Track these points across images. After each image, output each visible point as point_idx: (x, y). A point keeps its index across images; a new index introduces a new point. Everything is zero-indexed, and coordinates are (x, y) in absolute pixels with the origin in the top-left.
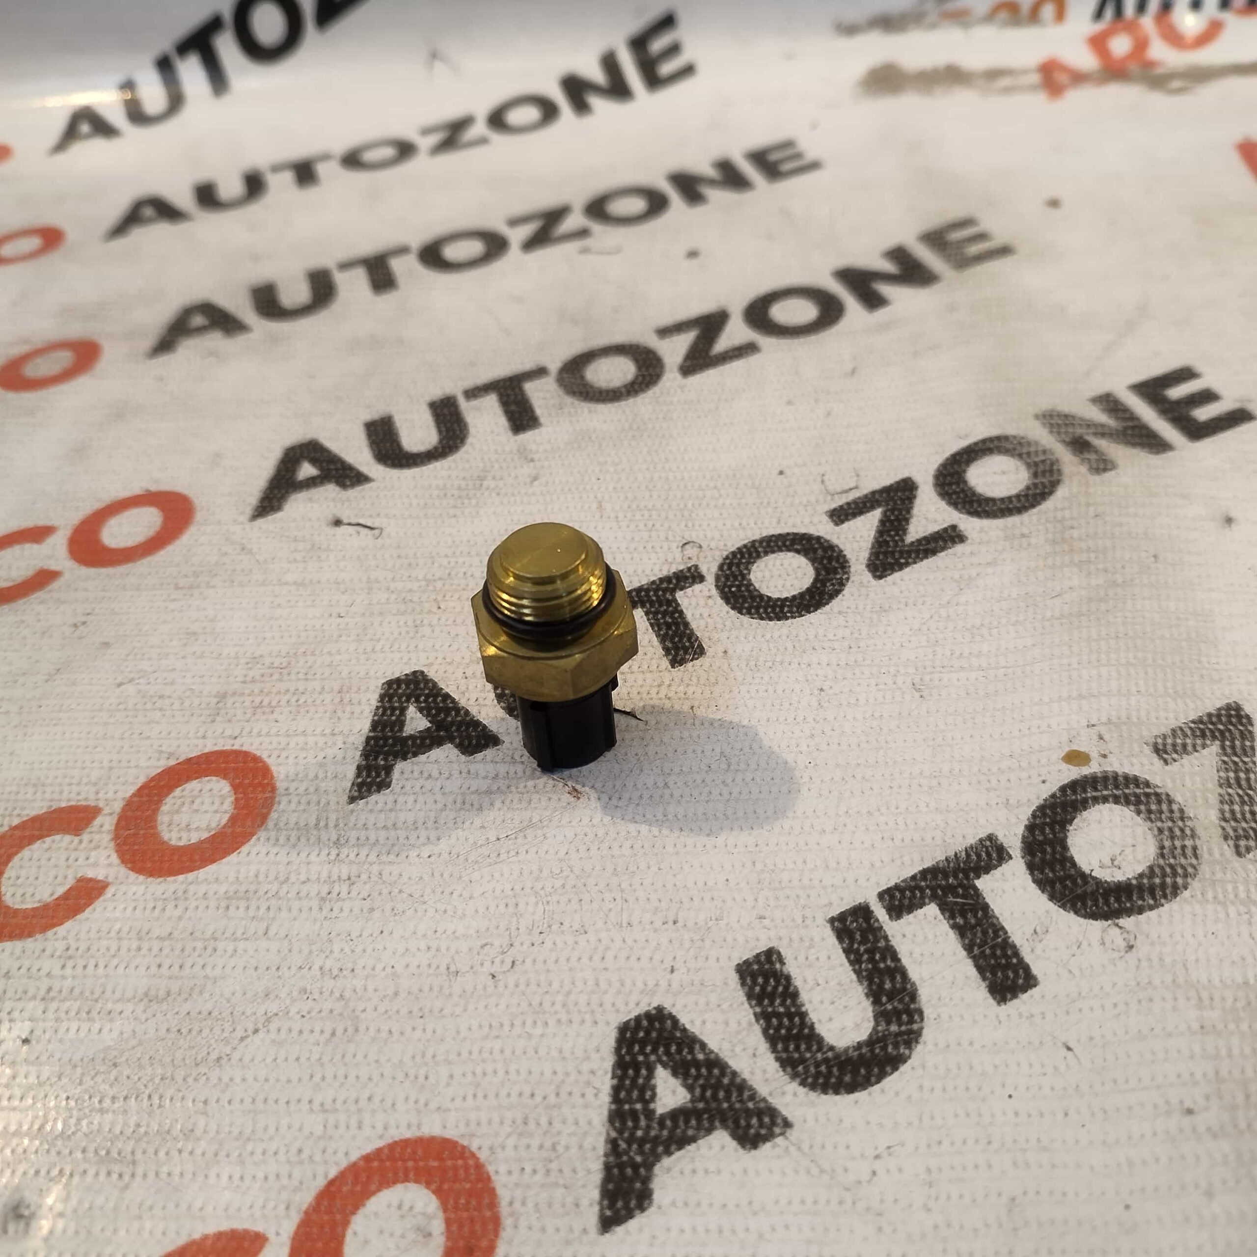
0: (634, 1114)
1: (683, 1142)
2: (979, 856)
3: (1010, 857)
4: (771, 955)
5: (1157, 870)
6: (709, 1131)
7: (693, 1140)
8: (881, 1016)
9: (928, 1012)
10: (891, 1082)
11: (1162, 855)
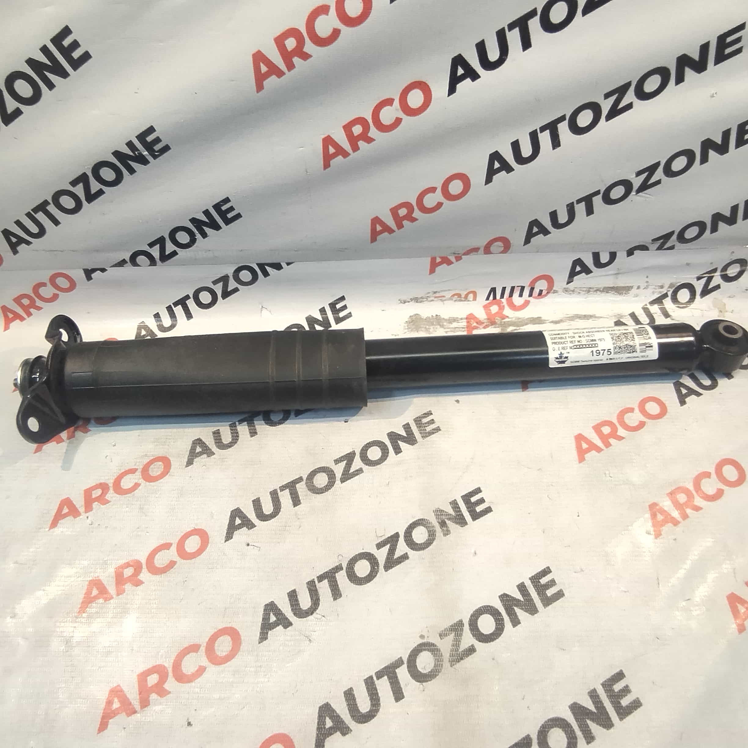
0: (321, 727)
1: (331, 734)
2: (397, 662)
3: (404, 664)
4: (351, 689)
5: (433, 671)
6: (336, 732)
7: (333, 734)
8: (372, 705)
9: (381, 705)
10: (373, 721)
11: (435, 666)
